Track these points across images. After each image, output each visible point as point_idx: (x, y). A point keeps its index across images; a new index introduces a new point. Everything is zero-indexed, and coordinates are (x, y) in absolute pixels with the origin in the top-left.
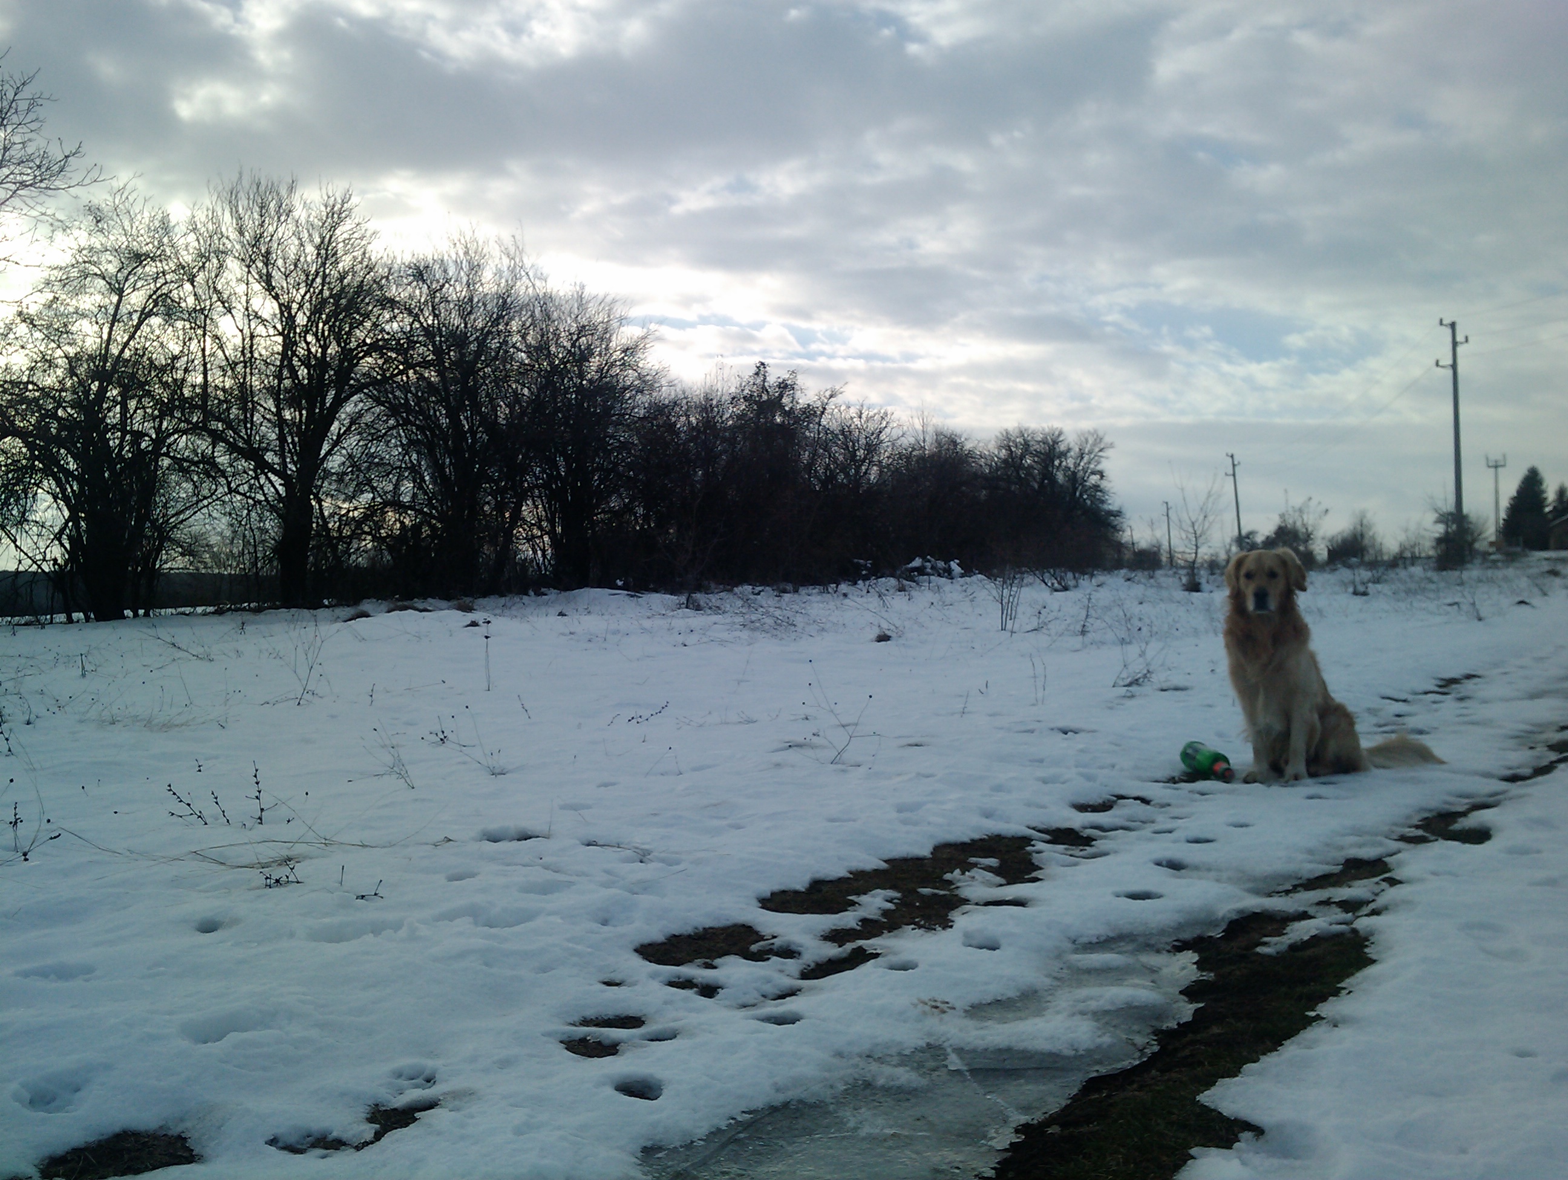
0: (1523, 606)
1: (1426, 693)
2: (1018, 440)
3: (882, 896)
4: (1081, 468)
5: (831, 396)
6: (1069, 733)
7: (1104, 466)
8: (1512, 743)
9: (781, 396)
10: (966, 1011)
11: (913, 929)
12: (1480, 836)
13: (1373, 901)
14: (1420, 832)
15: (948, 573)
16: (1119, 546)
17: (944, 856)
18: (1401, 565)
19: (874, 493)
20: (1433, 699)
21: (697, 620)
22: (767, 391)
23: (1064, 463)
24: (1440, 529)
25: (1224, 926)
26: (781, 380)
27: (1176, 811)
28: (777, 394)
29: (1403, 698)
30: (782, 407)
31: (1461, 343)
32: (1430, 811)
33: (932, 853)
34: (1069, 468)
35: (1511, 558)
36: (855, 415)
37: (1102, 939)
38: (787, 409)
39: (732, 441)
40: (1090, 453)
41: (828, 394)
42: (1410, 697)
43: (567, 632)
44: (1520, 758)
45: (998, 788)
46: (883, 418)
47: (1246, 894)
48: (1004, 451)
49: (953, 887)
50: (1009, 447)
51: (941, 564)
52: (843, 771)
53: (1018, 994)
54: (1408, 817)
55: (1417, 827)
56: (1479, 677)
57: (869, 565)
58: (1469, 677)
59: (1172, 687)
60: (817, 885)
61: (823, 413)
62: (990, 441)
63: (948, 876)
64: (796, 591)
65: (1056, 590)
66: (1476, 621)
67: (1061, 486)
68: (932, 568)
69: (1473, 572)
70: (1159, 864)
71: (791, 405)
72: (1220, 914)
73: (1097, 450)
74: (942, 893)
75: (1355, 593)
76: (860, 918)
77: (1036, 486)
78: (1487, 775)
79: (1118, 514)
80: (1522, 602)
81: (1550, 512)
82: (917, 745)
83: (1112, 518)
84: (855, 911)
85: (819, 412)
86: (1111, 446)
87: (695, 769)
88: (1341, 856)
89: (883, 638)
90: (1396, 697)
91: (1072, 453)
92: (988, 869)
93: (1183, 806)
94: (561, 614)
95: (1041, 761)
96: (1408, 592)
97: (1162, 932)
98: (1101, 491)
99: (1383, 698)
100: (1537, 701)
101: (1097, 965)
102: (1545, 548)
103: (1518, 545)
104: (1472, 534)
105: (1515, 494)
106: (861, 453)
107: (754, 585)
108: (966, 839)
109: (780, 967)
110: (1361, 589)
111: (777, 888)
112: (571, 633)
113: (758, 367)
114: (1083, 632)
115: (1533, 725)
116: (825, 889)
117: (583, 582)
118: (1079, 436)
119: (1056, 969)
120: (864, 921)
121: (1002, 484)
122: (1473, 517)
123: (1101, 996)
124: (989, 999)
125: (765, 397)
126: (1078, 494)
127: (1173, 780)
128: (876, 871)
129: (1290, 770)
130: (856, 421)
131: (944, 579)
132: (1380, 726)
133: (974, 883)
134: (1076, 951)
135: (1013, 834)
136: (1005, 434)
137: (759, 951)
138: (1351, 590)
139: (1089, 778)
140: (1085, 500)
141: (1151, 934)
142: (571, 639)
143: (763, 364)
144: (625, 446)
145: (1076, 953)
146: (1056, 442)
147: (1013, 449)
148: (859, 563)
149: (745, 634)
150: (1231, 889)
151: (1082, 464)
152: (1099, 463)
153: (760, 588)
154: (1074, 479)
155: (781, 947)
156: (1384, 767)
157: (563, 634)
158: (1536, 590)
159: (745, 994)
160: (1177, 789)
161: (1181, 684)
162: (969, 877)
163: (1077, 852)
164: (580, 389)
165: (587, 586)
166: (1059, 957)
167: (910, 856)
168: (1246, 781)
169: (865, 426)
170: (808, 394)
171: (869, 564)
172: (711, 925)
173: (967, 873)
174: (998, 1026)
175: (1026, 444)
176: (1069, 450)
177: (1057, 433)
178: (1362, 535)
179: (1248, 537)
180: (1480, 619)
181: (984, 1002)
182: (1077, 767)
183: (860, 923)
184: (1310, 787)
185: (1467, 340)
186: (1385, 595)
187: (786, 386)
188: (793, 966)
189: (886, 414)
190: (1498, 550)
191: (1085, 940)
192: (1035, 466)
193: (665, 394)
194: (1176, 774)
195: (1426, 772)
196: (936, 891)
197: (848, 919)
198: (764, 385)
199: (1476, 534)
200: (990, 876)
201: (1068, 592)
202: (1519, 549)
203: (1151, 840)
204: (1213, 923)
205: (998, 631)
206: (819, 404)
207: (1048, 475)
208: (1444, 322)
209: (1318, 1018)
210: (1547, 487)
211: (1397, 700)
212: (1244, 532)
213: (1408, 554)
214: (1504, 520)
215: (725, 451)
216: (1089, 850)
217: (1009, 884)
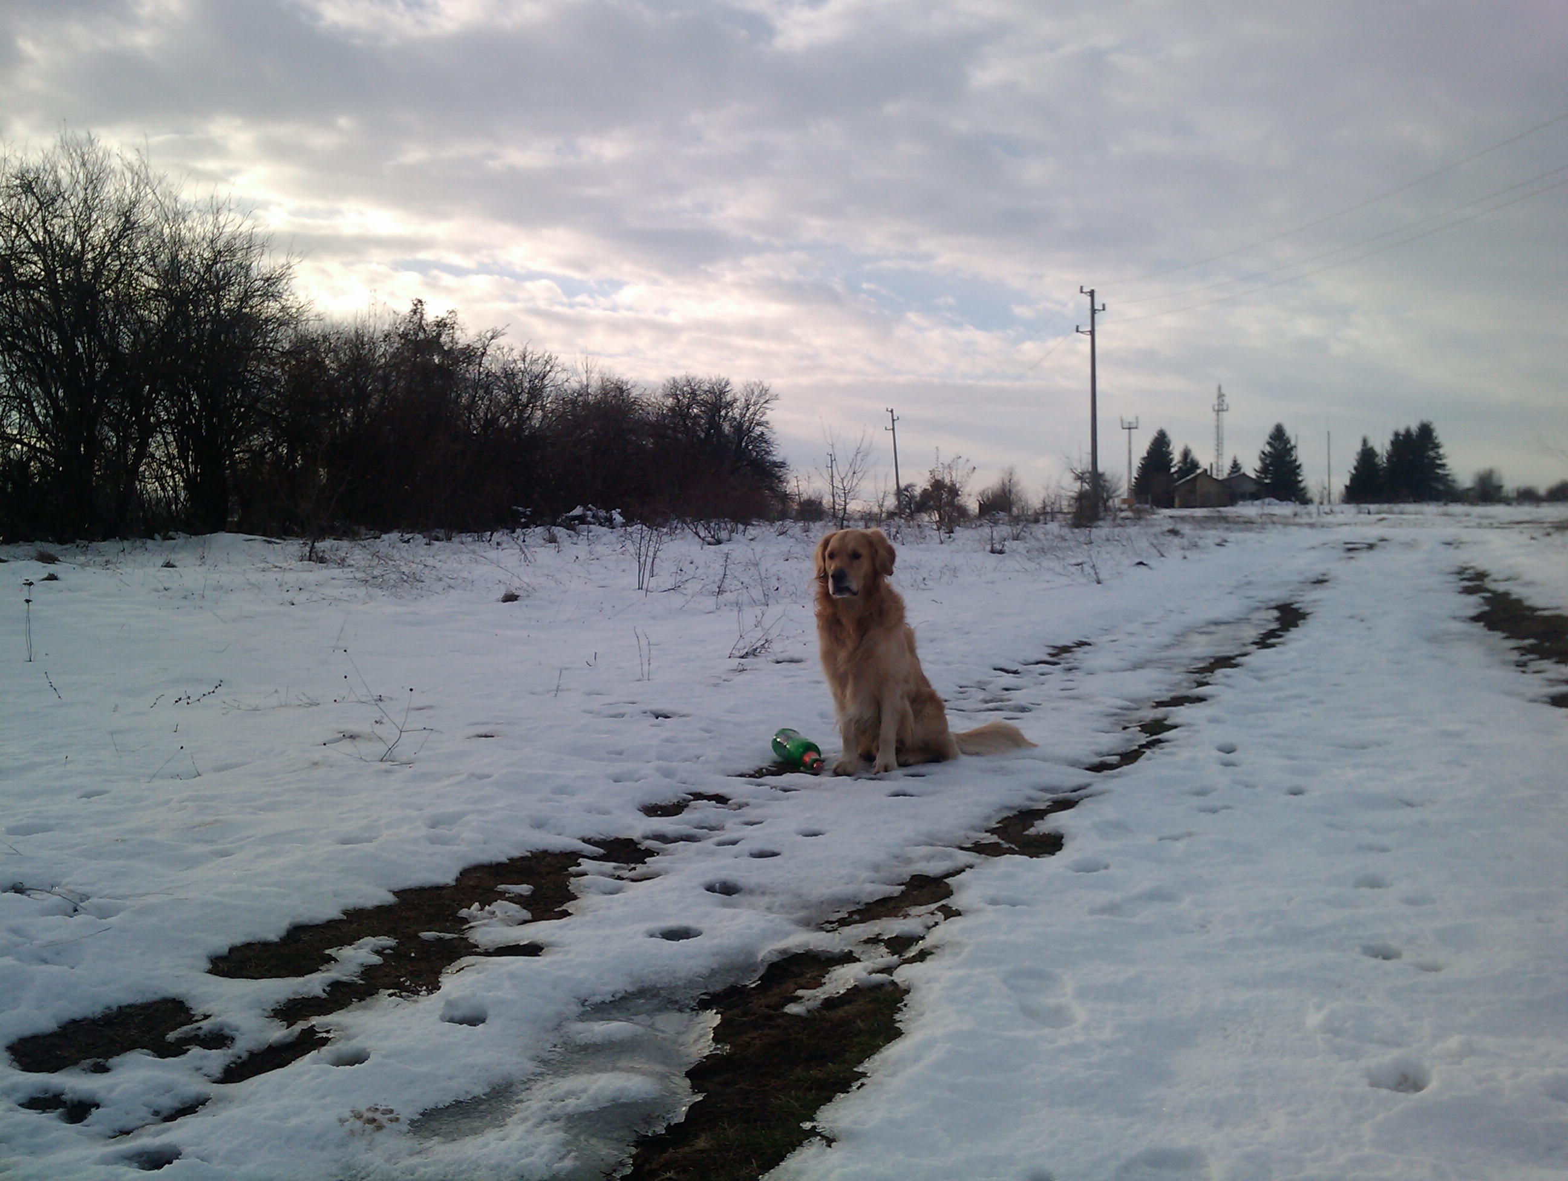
0: (1142, 566)
1: (1037, 663)
2: (685, 389)
3: (371, 946)
4: (746, 419)
5: (492, 338)
6: (660, 718)
7: (769, 416)
8: (1106, 723)
9: (439, 335)
10: (412, 1122)
11: (390, 995)
12: (1052, 844)
13: (923, 938)
14: (995, 839)
15: (609, 522)
16: (785, 497)
17: (471, 883)
18: (1042, 522)
19: (537, 438)
20: (1042, 671)
21: (317, 574)
22: (424, 329)
23: (730, 414)
24: (1076, 487)
25: (761, 971)
26: (439, 319)
27: (750, 813)
28: (434, 334)
29: (1014, 669)
30: (441, 346)
31: (1100, 310)
32: (1012, 808)
33: (457, 880)
34: (735, 419)
35: (1139, 516)
36: (518, 357)
37: (619, 995)
38: (446, 348)
39: (385, 379)
40: (755, 404)
41: (489, 335)
42: (1020, 668)
43: (161, 587)
44: (1112, 741)
45: (562, 790)
46: (547, 362)
47: (794, 927)
48: (671, 399)
49: (467, 926)
50: (677, 395)
51: (602, 513)
52: (387, 772)
53: (488, 1090)
54: (988, 818)
55: (993, 831)
56: (1090, 644)
57: (528, 513)
58: (1081, 644)
59: (787, 658)
60: (297, 932)
61: (483, 354)
62: (658, 389)
63: (464, 912)
64: (449, 539)
65: (709, 544)
66: (1095, 583)
67: (727, 436)
68: (594, 516)
69: (1102, 531)
70: (710, 888)
71: (451, 345)
72: (760, 956)
73: (762, 401)
74: (448, 936)
75: (993, 551)
76: (329, 981)
77: (703, 435)
78: (1074, 763)
79: (782, 465)
80: (1141, 563)
81: (1176, 472)
82: (486, 736)
83: (776, 469)
84: (328, 970)
85: (479, 354)
86: (776, 397)
87: (219, 770)
88: (907, 872)
89: (510, 598)
90: (1007, 668)
91: (738, 404)
92: (518, 899)
93: (761, 806)
94: (169, 565)
95: (621, 753)
96: (1043, 551)
97: (690, 984)
98: (766, 442)
99: (995, 669)
100: (1140, 672)
101: (598, 1039)
102: (1170, 505)
103: (1147, 503)
104: (1107, 492)
105: (1146, 455)
106: (524, 398)
107: (403, 531)
108: (503, 859)
109: (197, 1064)
110: (998, 547)
111: (239, 939)
112: (166, 589)
113: (416, 305)
114: (720, 592)
115: (1131, 701)
116: (304, 937)
117: (218, 525)
118: (745, 387)
119: (548, 1047)
120: (335, 985)
121: (670, 432)
122: (1108, 476)
123: (584, 1091)
124: (448, 1100)
125: (421, 335)
126: (744, 444)
127: (759, 773)
128: (379, 908)
129: (879, 762)
130: (520, 365)
131: (605, 529)
132: (986, 702)
133: (491, 921)
134: (583, 1017)
135: (562, 849)
136: (672, 382)
137: (177, 1039)
138: (989, 548)
139: (668, 774)
140: (750, 450)
141: (677, 986)
142: (164, 596)
143: (420, 301)
144: (269, 382)
145: (582, 1021)
146: (722, 393)
147: (681, 398)
148: (519, 511)
149: (362, 591)
150: (778, 920)
151: (748, 415)
152: (764, 414)
153: (409, 536)
154: (741, 430)
155: (210, 1032)
156: (977, 754)
157: (157, 590)
158: (1153, 551)
159: (127, 1113)
160: (759, 785)
161: (797, 656)
162: (488, 912)
163: (626, 874)
164: (216, 318)
165: (223, 530)
166: (558, 1027)
167: (427, 885)
168: (836, 773)
169: (529, 369)
170: (466, 334)
171: (528, 511)
172: (131, 1001)
173: (487, 907)
174: (442, 1148)
175: (693, 393)
176: (735, 400)
177: (723, 384)
178: (1010, 491)
179: (906, 489)
180: (1099, 582)
181: (441, 1106)
182: (658, 759)
183: (328, 989)
184: (899, 781)
185: (1104, 309)
186: (1019, 553)
187: (445, 325)
188: (217, 1059)
189: (550, 358)
190: (1130, 508)
191: (597, 999)
192: (702, 415)
193: (313, 327)
194: (765, 765)
195: (1015, 761)
196: (442, 935)
197: (314, 984)
198: (421, 323)
199: (1111, 491)
200: (514, 908)
201: (721, 545)
202: (1147, 506)
203: (712, 854)
204: (748, 968)
205: (635, 590)
206: (478, 345)
207: (714, 423)
208: (1085, 290)
209: (813, 1132)
210: (1173, 448)
211: (1007, 672)
212: (903, 485)
213: (1048, 509)
214: (1136, 478)
215: (375, 390)
216: (641, 869)
217: (534, 920)
